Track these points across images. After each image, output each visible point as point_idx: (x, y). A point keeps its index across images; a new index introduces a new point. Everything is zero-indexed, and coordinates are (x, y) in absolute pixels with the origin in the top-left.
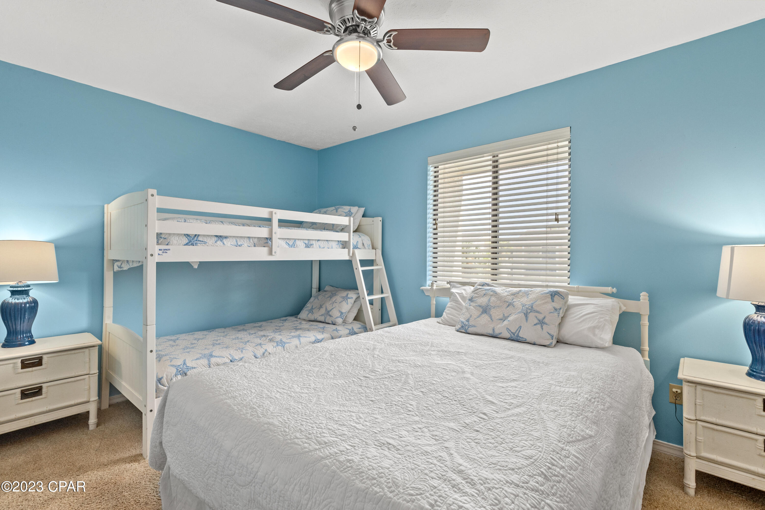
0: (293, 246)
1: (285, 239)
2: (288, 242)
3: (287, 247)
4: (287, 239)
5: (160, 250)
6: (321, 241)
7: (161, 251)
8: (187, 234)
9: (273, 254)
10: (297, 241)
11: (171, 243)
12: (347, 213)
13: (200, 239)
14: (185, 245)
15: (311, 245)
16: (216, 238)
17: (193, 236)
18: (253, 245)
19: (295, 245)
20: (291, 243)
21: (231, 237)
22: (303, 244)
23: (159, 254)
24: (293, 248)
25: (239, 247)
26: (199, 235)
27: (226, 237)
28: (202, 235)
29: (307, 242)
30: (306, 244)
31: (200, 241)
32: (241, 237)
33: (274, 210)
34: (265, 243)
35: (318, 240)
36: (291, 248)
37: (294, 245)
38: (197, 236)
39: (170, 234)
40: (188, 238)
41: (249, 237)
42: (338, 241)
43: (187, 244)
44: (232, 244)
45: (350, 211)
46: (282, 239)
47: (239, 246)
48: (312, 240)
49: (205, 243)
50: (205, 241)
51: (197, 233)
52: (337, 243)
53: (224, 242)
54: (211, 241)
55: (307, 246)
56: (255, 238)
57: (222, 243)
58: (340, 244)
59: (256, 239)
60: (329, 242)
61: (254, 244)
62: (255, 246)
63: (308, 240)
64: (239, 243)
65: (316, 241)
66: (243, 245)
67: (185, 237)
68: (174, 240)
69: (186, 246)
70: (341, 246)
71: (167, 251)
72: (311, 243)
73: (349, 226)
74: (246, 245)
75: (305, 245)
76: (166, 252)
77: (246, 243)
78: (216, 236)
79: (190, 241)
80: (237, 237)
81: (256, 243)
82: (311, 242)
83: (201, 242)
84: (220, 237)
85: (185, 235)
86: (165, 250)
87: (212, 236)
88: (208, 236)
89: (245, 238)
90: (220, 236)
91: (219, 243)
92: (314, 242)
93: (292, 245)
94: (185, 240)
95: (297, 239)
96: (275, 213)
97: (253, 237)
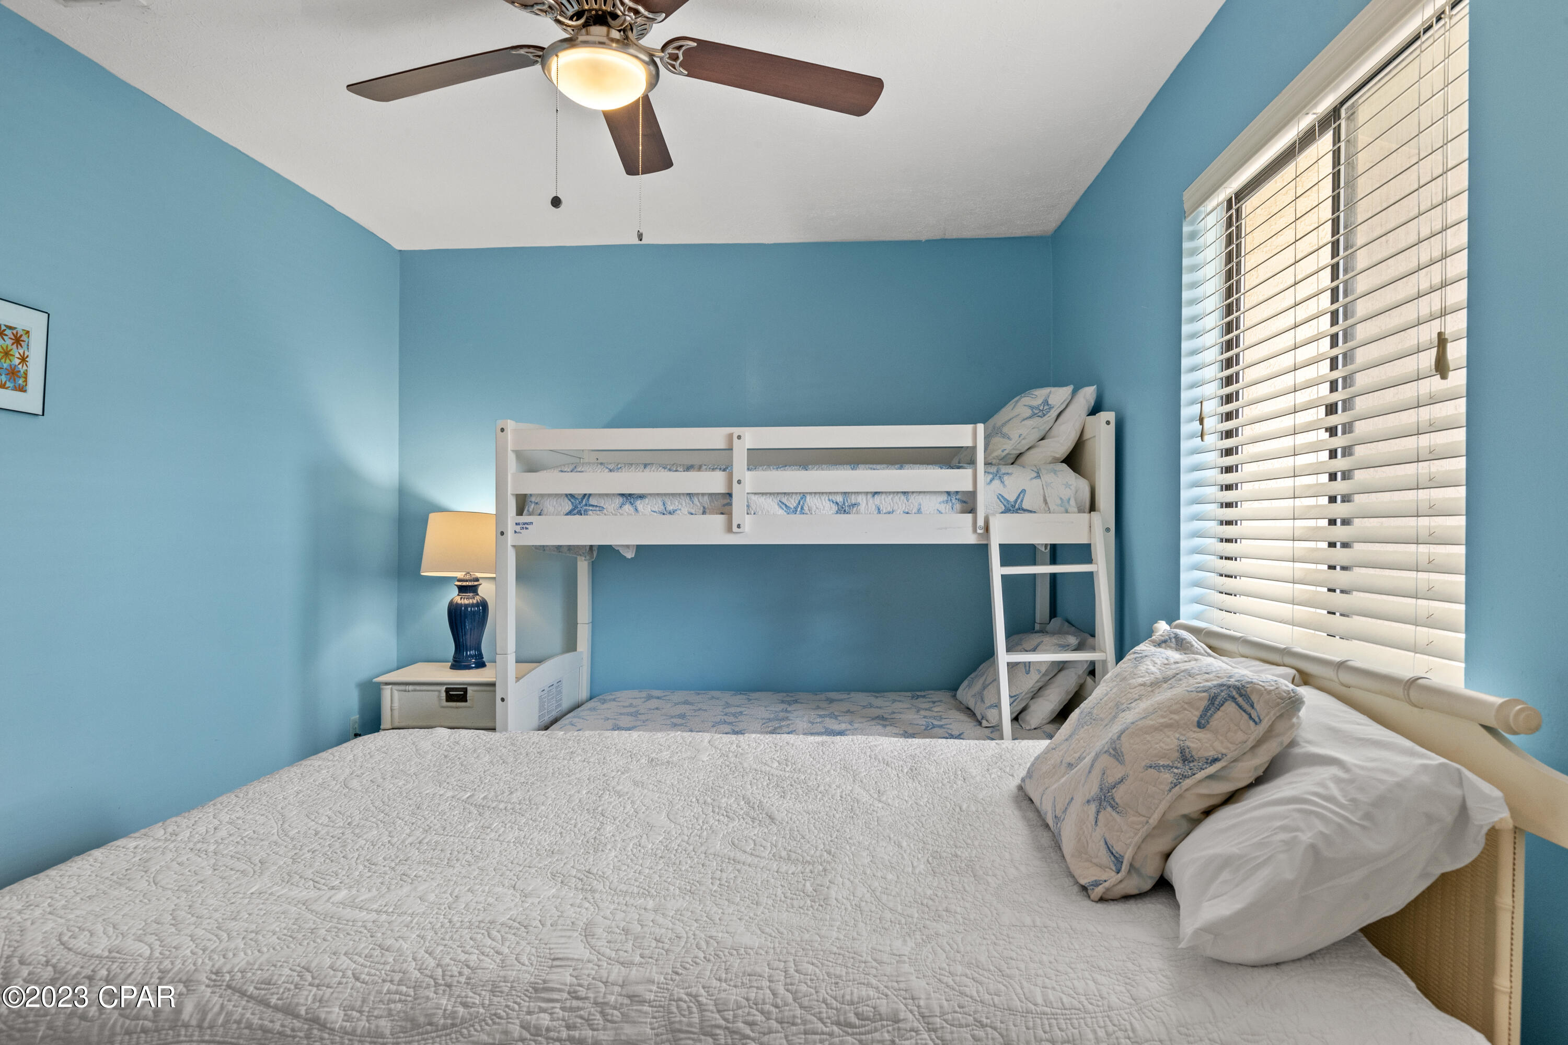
0: (799, 509)
1: (778, 494)
2: (784, 500)
3: (781, 512)
4: (781, 493)
5: (516, 524)
6: (883, 496)
7: (519, 527)
8: (570, 494)
9: (735, 529)
10: (808, 497)
11: (545, 511)
12: (1037, 408)
13: (593, 501)
14: (567, 514)
15: (854, 505)
16: (620, 500)
17: (580, 497)
18: (701, 511)
19: (806, 508)
20: (792, 503)
21: (651, 495)
22: (828, 504)
23: (515, 532)
24: (798, 517)
25: (668, 517)
26: (590, 495)
27: (641, 497)
28: (596, 495)
29: (839, 499)
30: (837, 503)
31: (593, 506)
32: (673, 495)
33: (736, 431)
34: (724, 505)
35: (876, 493)
36: (792, 516)
37: (802, 508)
38: (587, 497)
39: (542, 496)
40: (572, 500)
41: (689, 494)
42: (948, 493)
43: (569, 513)
44: (654, 509)
45: (1046, 402)
46: (770, 494)
47: (670, 513)
48: (855, 493)
49: (602, 509)
50: (602, 505)
51: (588, 492)
52: (945, 497)
53: (638, 506)
54: (611, 505)
55: (842, 509)
56: (703, 494)
57: (632, 509)
58: (954, 501)
59: (706, 498)
60: (912, 498)
61: (704, 508)
62: (704, 513)
63: (845, 493)
64: (670, 508)
65: (869, 496)
66: (678, 512)
67: (567, 500)
68: (549, 505)
69: (569, 517)
70: (958, 506)
71: (527, 526)
72: (853, 502)
73: (973, 449)
74: (685, 510)
75: (835, 508)
76: (526, 528)
77: (684, 507)
78: (622, 495)
79: (576, 507)
80: (665, 495)
81: (706, 506)
82: (853, 499)
83: (594, 508)
84: (629, 498)
85: (566, 495)
86: (524, 524)
87: (613, 495)
88: (607, 495)
89: (682, 497)
90: (630, 495)
91: (627, 507)
92: (861, 499)
93: (796, 508)
94: (568, 506)
95: (811, 493)
96: (739, 437)
97: (698, 494)
